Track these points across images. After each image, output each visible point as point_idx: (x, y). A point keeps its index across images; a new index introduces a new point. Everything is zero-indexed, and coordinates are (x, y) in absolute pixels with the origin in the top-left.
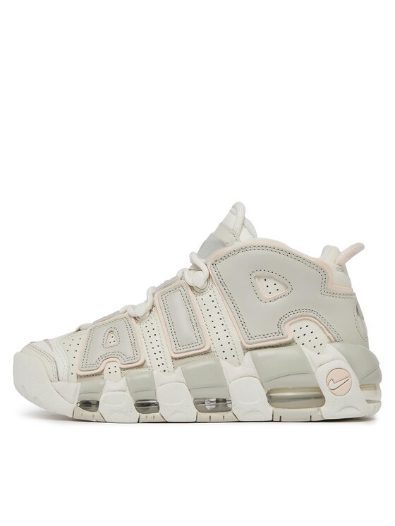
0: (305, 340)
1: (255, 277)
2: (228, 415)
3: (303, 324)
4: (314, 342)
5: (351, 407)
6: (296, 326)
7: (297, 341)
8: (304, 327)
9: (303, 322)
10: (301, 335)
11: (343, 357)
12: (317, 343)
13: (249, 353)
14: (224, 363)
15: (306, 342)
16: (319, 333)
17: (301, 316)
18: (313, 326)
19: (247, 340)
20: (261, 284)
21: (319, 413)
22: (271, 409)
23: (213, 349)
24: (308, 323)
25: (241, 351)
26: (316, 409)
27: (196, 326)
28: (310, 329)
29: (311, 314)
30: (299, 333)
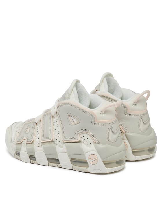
0: (84, 141)
1: (68, 115)
2: (59, 165)
3: (85, 135)
4: (88, 143)
5: (98, 169)
6: (82, 136)
7: (82, 141)
8: (85, 136)
9: (84, 134)
10: (83, 139)
11: (96, 150)
12: (89, 143)
13: (65, 144)
14: (57, 146)
15: (85, 142)
16: (90, 139)
17: (84, 132)
18: (88, 136)
19: (64, 139)
21: (87, 170)
22: (72, 165)
23: (54, 141)
24: (86, 135)
25: (63, 143)
26: (86, 168)
28: (87, 137)
29: (87, 131)
30: (83, 138)
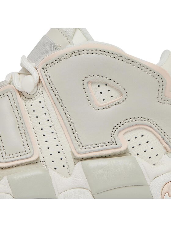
0: (140, 150)
1: (88, 83)
3: (138, 133)
4: (150, 153)
6: (131, 136)
7: (131, 150)
8: (139, 136)
9: (138, 131)
10: (136, 145)
12: (152, 153)
13: (80, 163)
14: (53, 174)
15: (141, 153)
16: (155, 143)
17: (137, 125)
18: (149, 136)
19: (78, 150)
20: (94, 90)
23: (41, 159)
25: (71, 162)
27: (24, 133)
28: (145, 139)
29: (147, 123)
30: (134, 143)
